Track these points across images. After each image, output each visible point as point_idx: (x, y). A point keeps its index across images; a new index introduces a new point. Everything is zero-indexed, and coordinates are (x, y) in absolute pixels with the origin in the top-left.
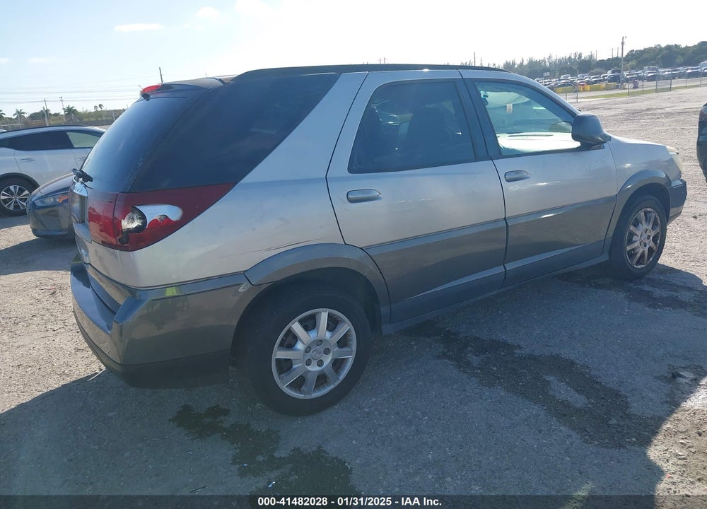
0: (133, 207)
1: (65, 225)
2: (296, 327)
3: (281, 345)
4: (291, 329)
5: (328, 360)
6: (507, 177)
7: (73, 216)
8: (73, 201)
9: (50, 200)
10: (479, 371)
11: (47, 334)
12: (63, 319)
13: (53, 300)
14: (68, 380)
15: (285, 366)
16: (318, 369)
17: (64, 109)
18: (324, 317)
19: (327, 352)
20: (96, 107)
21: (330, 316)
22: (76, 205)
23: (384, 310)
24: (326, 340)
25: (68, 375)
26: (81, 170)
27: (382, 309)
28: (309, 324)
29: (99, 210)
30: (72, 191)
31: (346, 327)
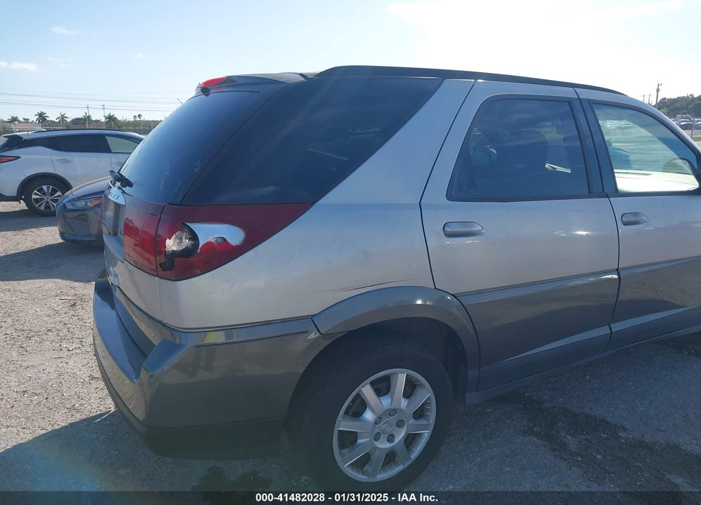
0: (183, 223)
1: (94, 231)
2: (367, 391)
3: (346, 413)
4: (361, 394)
5: (400, 435)
6: (624, 219)
7: (104, 224)
8: (106, 209)
9: (81, 204)
10: (580, 459)
11: (61, 354)
12: (81, 337)
13: (72, 312)
14: (78, 417)
15: (349, 439)
16: (389, 445)
17: (105, 116)
18: (401, 379)
19: (400, 424)
20: (135, 116)
21: (409, 380)
22: (110, 213)
23: (472, 374)
24: (401, 410)
25: (78, 411)
26: (119, 173)
27: (470, 373)
28: (383, 388)
29: (138, 223)
30: (106, 196)
31: (426, 394)
